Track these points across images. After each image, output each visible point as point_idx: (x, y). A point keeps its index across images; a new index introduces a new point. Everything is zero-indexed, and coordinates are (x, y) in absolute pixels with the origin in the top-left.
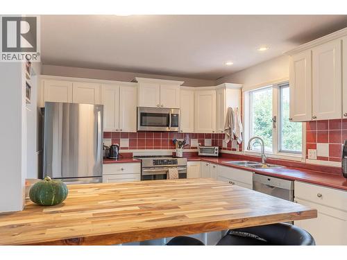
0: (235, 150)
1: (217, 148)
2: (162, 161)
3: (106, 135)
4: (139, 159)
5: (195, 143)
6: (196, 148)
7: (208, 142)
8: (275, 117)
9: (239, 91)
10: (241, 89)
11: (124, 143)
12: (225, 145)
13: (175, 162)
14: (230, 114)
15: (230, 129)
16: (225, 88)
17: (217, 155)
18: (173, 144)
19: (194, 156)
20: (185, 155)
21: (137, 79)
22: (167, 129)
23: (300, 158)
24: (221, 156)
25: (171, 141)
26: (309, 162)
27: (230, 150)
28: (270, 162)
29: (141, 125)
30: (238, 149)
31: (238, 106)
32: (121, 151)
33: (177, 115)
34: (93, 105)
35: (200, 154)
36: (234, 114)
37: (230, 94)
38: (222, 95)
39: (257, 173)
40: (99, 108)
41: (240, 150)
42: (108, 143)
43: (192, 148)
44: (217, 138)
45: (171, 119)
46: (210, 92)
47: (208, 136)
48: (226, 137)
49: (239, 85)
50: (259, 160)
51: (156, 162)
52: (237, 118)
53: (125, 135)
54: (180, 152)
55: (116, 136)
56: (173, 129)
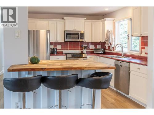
0: (111, 50)
1: (103, 49)
2: (76, 55)
3: (51, 43)
4: (66, 54)
5: (92, 47)
6: (93, 49)
7: (99, 47)
8: (129, 34)
9: (113, 22)
10: (114, 20)
11: (59, 47)
12: (107, 48)
13: (82, 56)
14: (108, 33)
15: (108, 40)
16: (106, 20)
17: (103, 53)
18: (81, 47)
19: (92, 53)
20: (87, 52)
21: (64, 18)
22: (78, 40)
23: (138, 54)
24: (105, 53)
25: (80, 46)
26: (142, 55)
27: (109, 50)
29: (66, 39)
30: (112, 50)
31: (113, 29)
33: (83, 34)
34: (45, 31)
35: (94, 52)
36: (110, 33)
37: (108, 23)
38: (104, 23)
39: (117, 60)
40: (48, 32)
41: (114, 50)
42: (52, 47)
43: (91, 49)
44: (103, 45)
45: (80, 36)
46: (99, 22)
47: (99, 43)
48: (106, 44)
49: (113, 19)
51: (73, 56)
52: (111, 35)
53: (59, 43)
54: (85, 51)
55: (55, 44)
56: (81, 40)
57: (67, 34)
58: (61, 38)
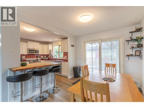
2: (35, 61)
4: (29, 61)
5: (42, 57)
7: (45, 56)
8: (59, 51)
11: (24, 57)
12: (49, 57)
13: (38, 61)
14: (50, 50)
15: (50, 53)
18: (37, 57)
19: (42, 59)
20: (40, 59)
21: (28, 42)
22: (36, 54)
23: (62, 58)
24: (48, 59)
26: (64, 59)
28: (58, 59)
30: (52, 57)
31: (52, 49)
32: (23, 59)
35: (44, 59)
37: (50, 46)
38: (48, 46)
44: (47, 56)
45: (37, 51)
46: (45, 46)
47: (45, 55)
48: (49, 55)
49: (52, 45)
50: (56, 59)
51: (33, 61)
52: (52, 51)
53: (24, 55)
54: (39, 59)
55: (21, 55)
56: (37, 54)
57: (29, 50)
58: (25, 52)
